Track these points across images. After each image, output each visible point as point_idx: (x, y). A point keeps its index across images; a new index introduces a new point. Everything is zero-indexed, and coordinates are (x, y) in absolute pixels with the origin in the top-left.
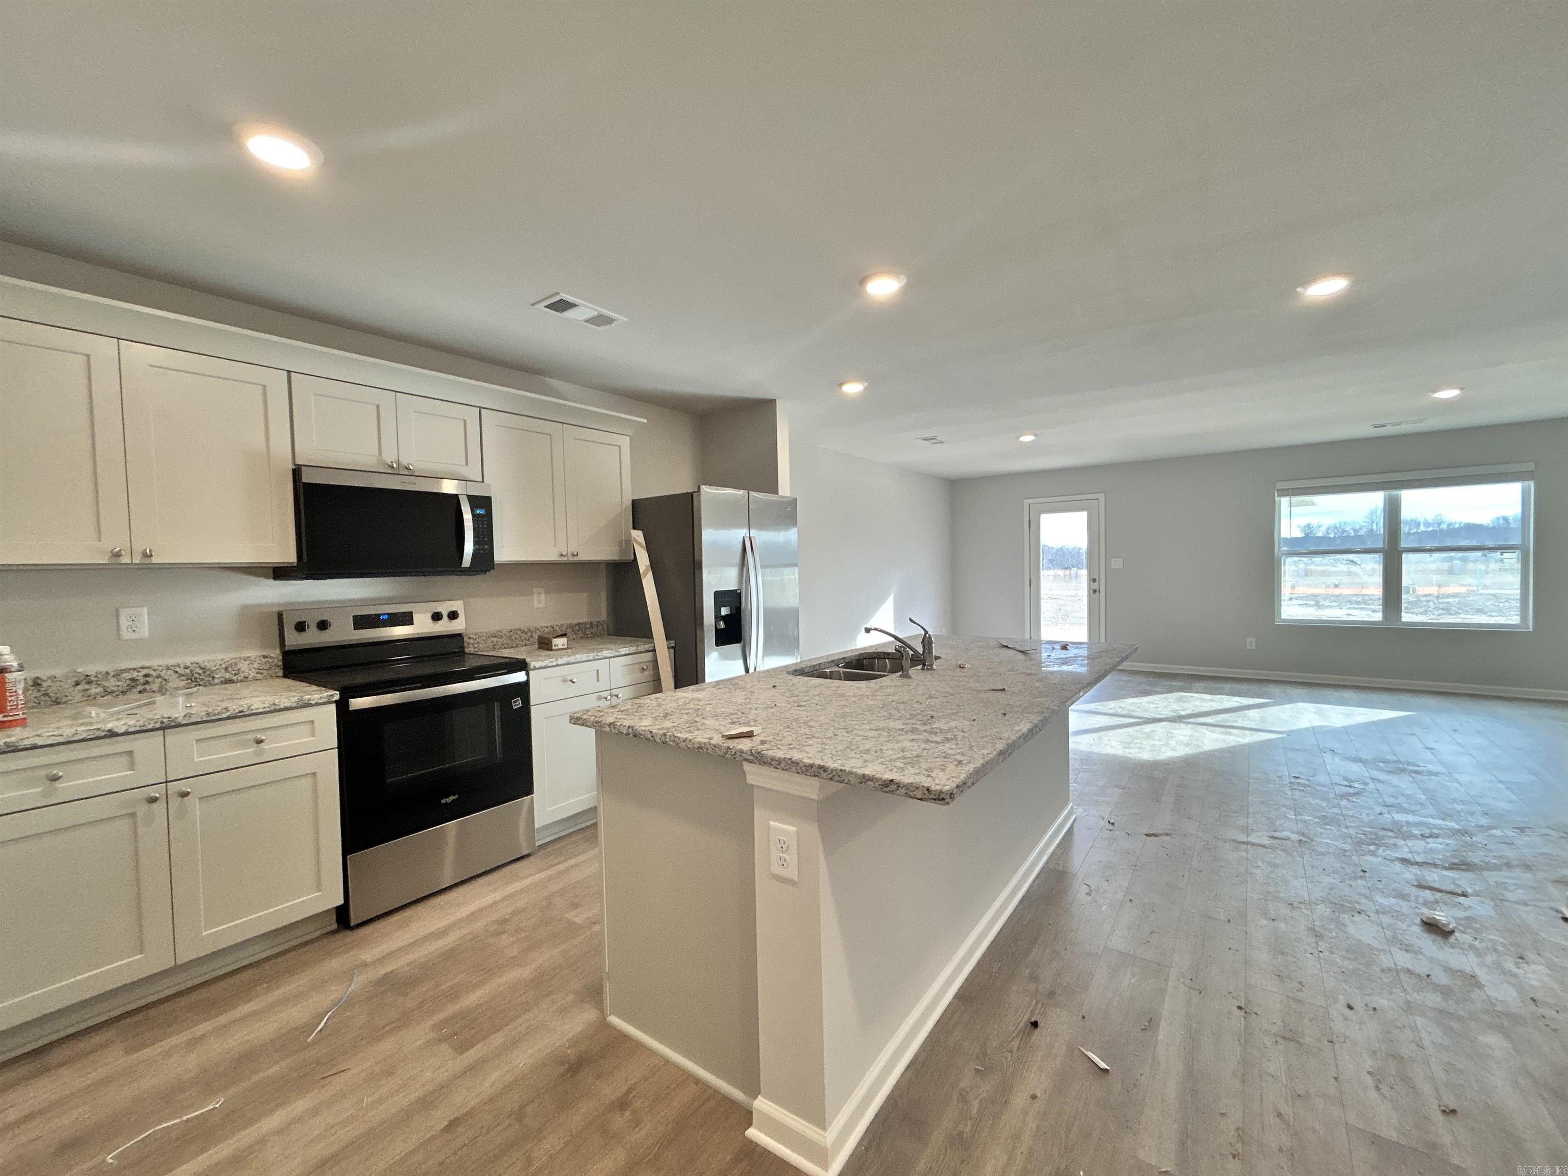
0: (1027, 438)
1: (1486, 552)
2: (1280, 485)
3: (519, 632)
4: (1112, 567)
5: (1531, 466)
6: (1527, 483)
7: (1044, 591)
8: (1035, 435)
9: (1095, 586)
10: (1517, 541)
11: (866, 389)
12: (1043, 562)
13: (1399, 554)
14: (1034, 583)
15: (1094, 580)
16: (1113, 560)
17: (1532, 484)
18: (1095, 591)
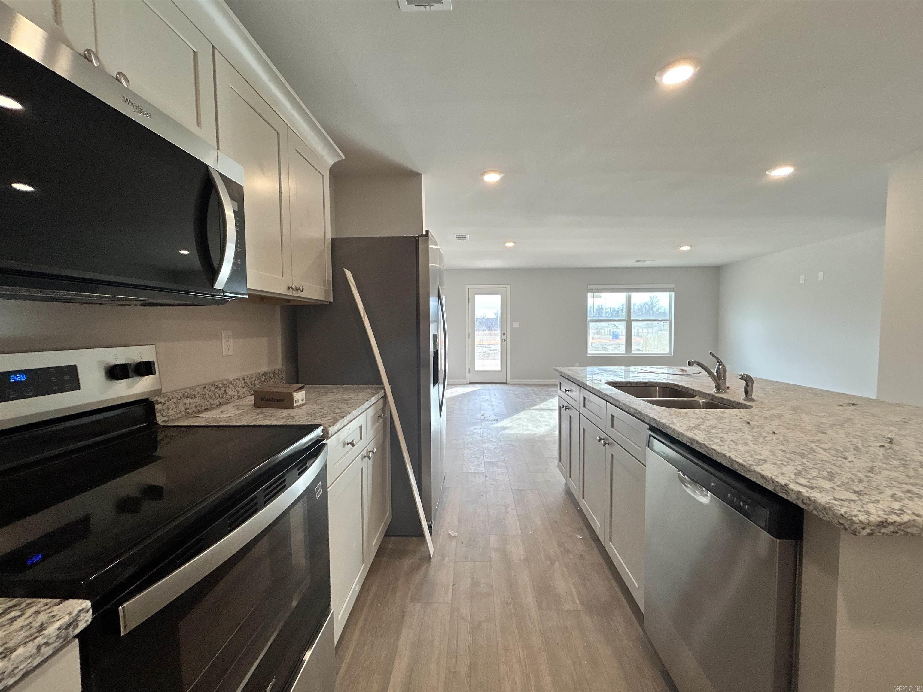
0: (510, 245)
1: (659, 322)
2: (589, 287)
3: (213, 389)
4: (514, 327)
5: (673, 286)
6: (671, 293)
7: (477, 339)
8: (515, 243)
9: (505, 337)
10: (667, 318)
11: (501, 179)
12: (477, 323)
13: (631, 322)
14: (472, 337)
15: (504, 334)
16: (514, 323)
17: (673, 293)
18: (505, 340)
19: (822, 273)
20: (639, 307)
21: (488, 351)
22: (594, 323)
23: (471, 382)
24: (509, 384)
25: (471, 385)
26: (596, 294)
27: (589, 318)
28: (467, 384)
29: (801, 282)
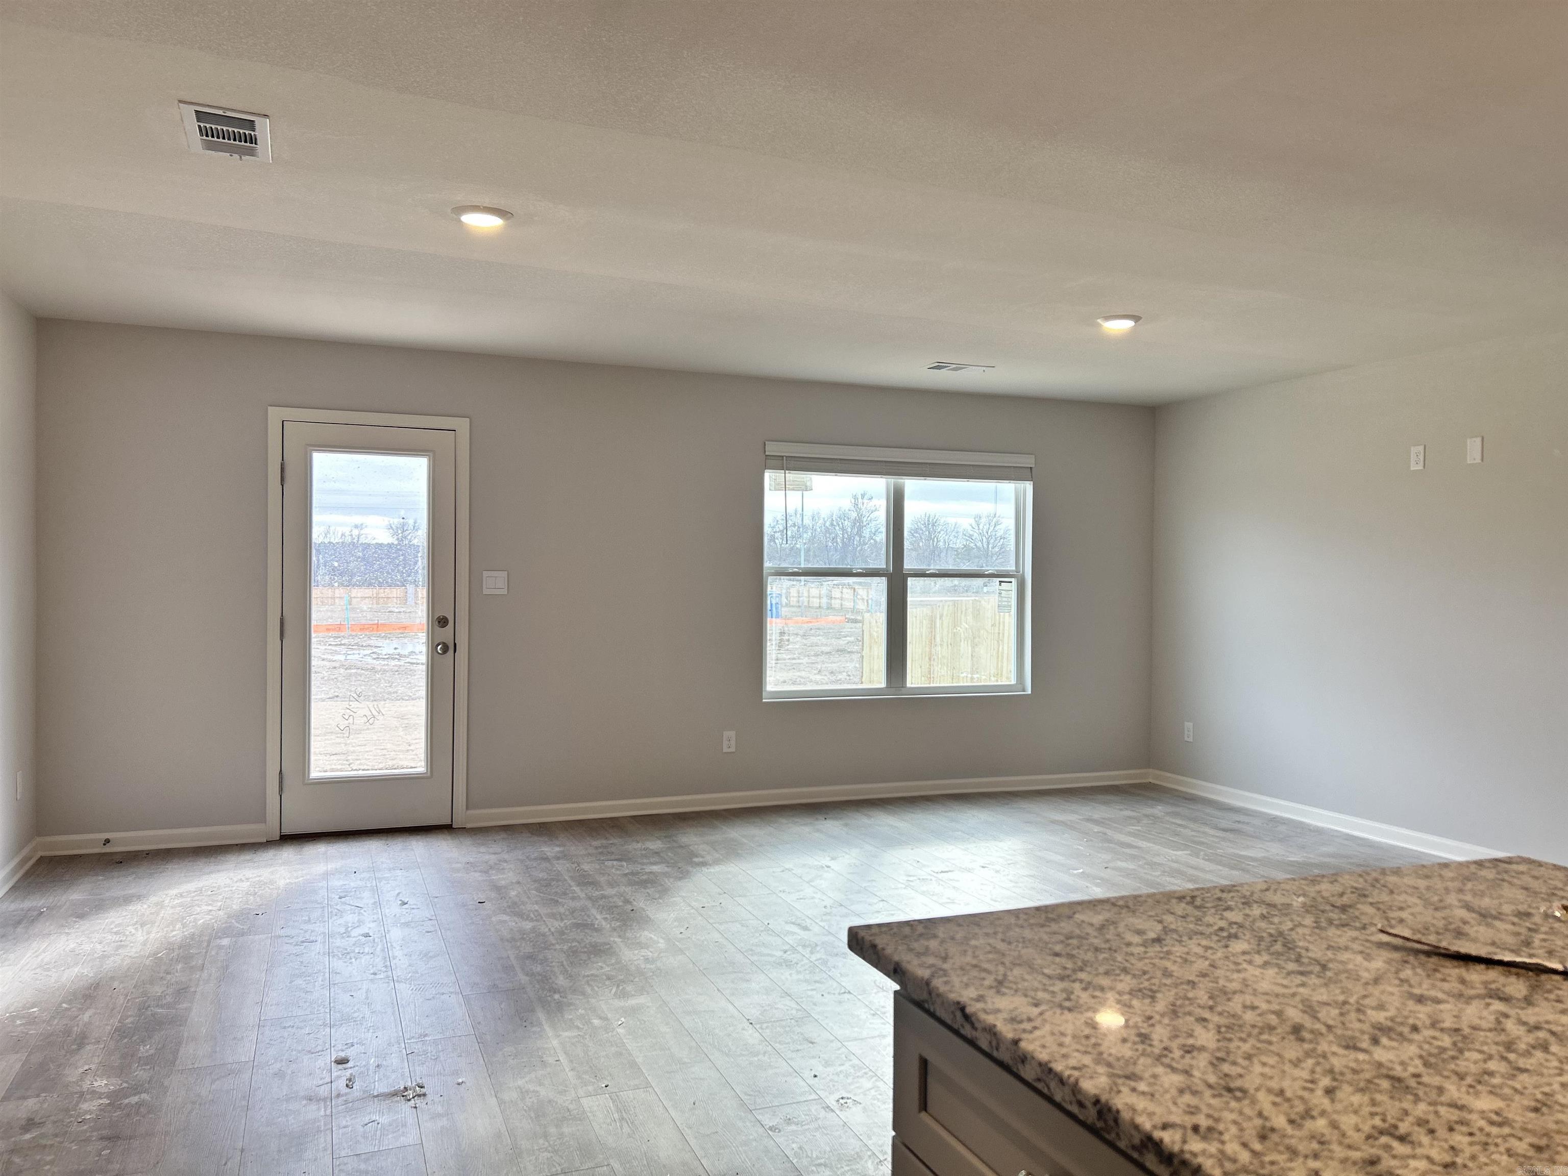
2: (772, 449)
6: (1022, 485)
9: (444, 635)
10: (1011, 567)
13: (904, 578)
15: (443, 622)
17: (1029, 487)
18: (445, 649)
19: (1478, 441)
20: (828, 524)
21: (369, 660)
22: (785, 582)
23: (287, 830)
24: (463, 829)
25: (288, 853)
26: (792, 476)
27: (767, 564)
28: (269, 844)
29: (1413, 467)
